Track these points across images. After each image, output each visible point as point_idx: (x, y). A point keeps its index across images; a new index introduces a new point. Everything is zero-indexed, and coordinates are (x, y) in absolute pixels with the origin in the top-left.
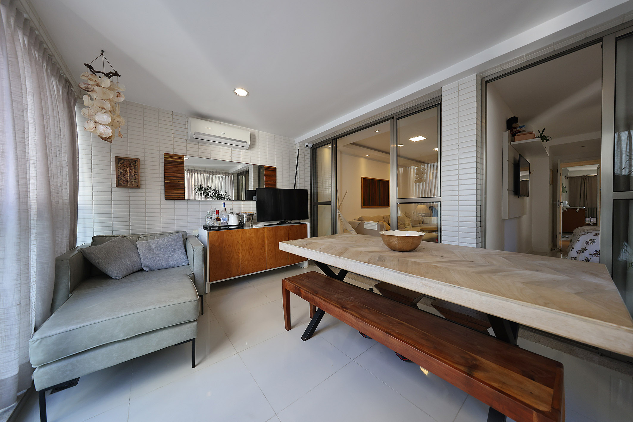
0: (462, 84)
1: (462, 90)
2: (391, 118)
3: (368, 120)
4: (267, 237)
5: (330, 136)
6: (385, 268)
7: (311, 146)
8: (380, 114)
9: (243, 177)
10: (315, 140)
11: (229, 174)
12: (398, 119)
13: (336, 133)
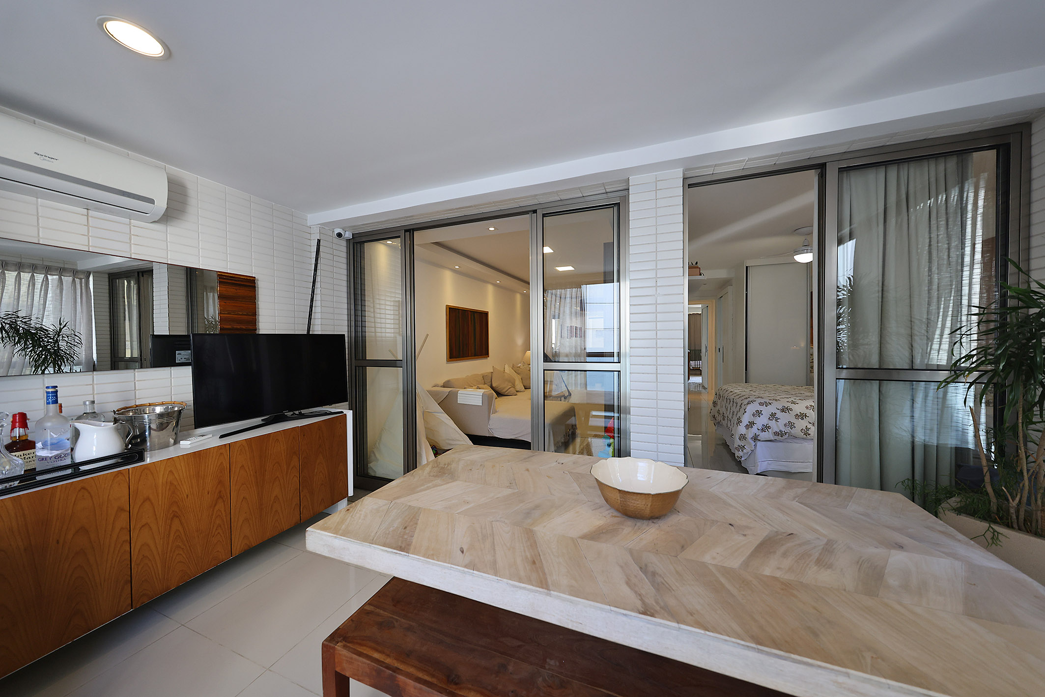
0: (662, 180)
1: (661, 189)
2: (531, 211)
3: (488, 207)
4: (233, 469)
5: (399, 221)
6: (711, 634)
7: (348, 235)
8: (513, 199)
9: (129, 283)
10: (362, 225)
11: (75, 273)
12: (544, 215)
13: (413, 219)
